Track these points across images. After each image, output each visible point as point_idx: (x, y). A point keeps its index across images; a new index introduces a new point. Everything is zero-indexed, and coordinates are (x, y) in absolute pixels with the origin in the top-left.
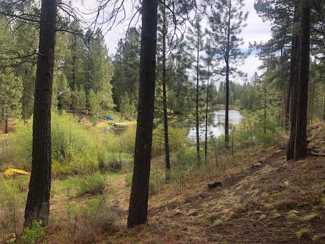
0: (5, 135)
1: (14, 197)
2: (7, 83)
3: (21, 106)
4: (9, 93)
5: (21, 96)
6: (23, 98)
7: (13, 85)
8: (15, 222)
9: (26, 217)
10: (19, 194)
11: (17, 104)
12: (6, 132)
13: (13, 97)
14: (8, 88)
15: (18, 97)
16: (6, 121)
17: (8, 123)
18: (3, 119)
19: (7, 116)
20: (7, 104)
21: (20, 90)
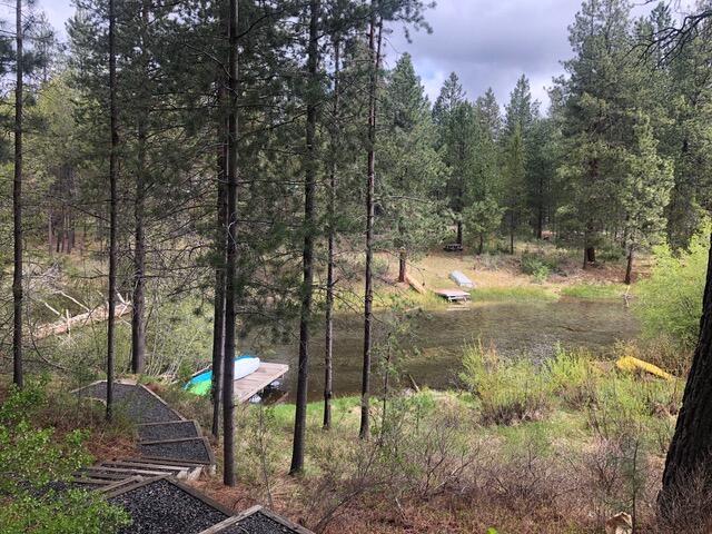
0: (625, 286)
1: (633, 422)
2: (639, 174)
3: (663, 226)
4: (640, 196)
5: (666, 203)
6: (671, 206)
7: (651, 178)
8: (636, 482)
9: (668, 478)
10: (645, 418)
11: (656, 219)
12: (627, 282)
13: (649, 205)
14: (640, 185)
15: (661, 204)
16: (630, 258)
17: (634, 262)
18: (624, 254)
19: (631, 247)
20: (634, 219)
21: (666, 188)
